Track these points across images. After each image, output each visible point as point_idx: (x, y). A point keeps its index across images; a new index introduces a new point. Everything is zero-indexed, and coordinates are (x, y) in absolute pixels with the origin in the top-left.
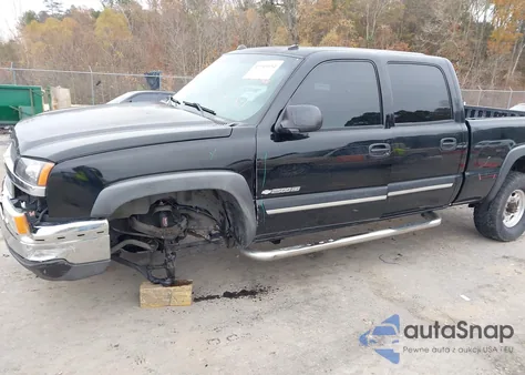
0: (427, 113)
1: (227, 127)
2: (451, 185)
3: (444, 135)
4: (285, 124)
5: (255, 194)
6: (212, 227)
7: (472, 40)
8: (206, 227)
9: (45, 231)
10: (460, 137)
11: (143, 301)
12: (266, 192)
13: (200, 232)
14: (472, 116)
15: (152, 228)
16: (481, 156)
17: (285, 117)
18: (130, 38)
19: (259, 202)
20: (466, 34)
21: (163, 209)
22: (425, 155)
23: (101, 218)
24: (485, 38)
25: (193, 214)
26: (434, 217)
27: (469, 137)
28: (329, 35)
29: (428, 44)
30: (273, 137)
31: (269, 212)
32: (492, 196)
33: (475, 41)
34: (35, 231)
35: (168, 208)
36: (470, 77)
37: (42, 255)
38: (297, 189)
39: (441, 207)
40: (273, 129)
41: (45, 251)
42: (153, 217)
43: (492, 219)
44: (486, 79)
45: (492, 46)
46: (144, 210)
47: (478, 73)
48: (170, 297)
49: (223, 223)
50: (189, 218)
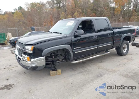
0: (102, 30)
1: (65, 36)
2: (111, 44)
3: (108, 34)
4: (77, 34)
5: (73, 49)
6: (63, 58)
7: (111, 11)
8: (61, 58)
9: (32, 60)
10: (112, 34)
11: (51, 75)
12: (74, 48)
13: (60, 59)
14: (113, 29)
15: (51, 59)
16: (116, 38)
17: (76, 33)
18: (23, 18)
19: (73, 51)
20: (109, 10)
21: (53, 55)
22: (103, 39)
23: (44, 56)
24: (114, 11)
25: (58, 55)
26: (108, 51)
27: (113, 34)
28: (75, 13)
29: (100, 13)
30: (74, 37)
31: (75, 53)
32: (120, 46)
33: (111, 12)
34: (31, 60)
35: (54, 54)
36: (111, 21)
37: (32, 65)
38: (80, 47)
39: (110, 49)
40: (74, 35)
41: (33, 64)
42: (51, 57)
43: (121, 51)
44: (115, 21)
45: (115, 12)
46: (49, 55)
47: (113, 19)
48: (57, 73)
49: (65, 56)
50: (58, 56)
